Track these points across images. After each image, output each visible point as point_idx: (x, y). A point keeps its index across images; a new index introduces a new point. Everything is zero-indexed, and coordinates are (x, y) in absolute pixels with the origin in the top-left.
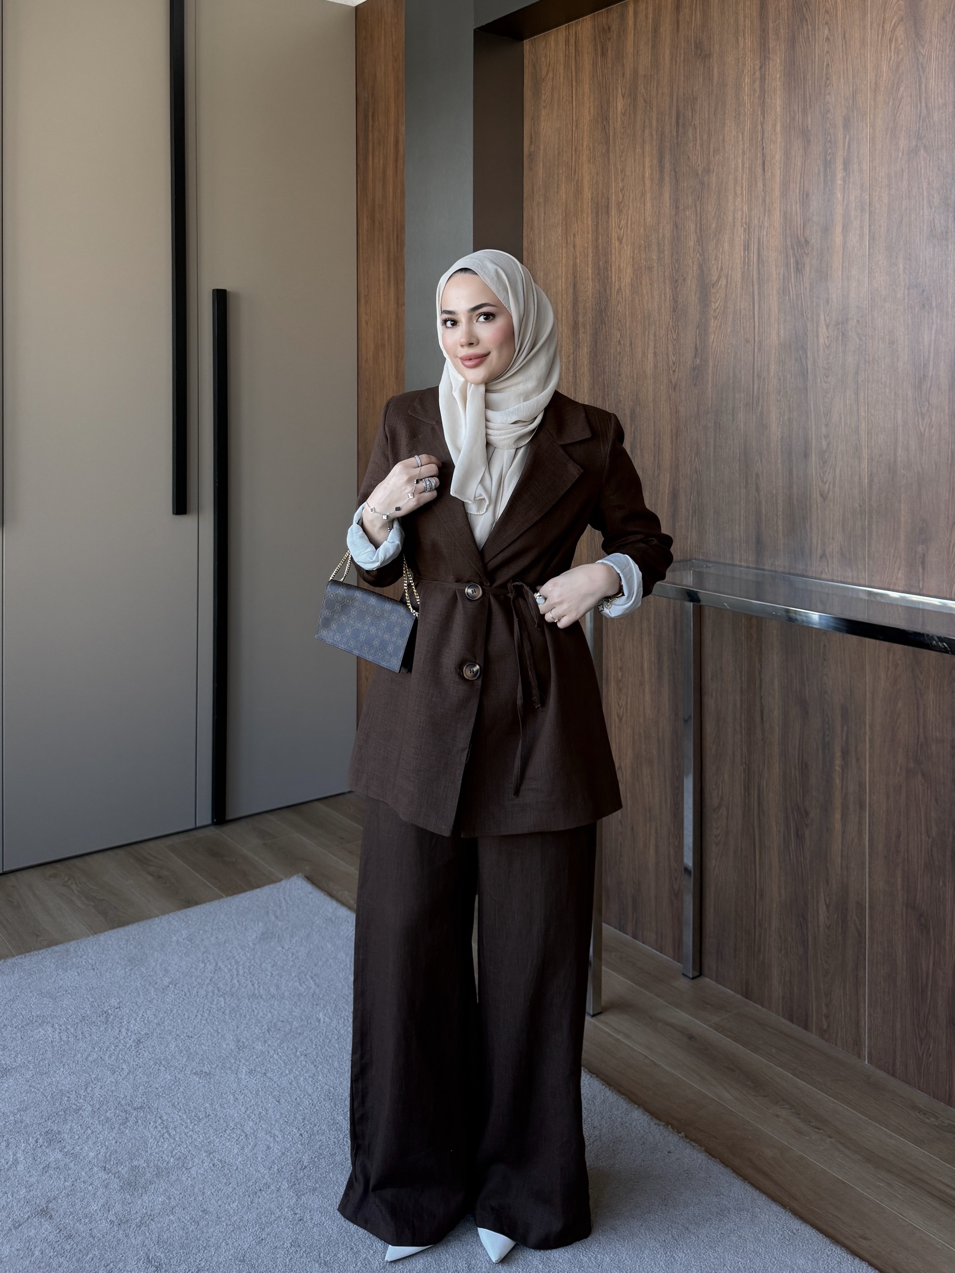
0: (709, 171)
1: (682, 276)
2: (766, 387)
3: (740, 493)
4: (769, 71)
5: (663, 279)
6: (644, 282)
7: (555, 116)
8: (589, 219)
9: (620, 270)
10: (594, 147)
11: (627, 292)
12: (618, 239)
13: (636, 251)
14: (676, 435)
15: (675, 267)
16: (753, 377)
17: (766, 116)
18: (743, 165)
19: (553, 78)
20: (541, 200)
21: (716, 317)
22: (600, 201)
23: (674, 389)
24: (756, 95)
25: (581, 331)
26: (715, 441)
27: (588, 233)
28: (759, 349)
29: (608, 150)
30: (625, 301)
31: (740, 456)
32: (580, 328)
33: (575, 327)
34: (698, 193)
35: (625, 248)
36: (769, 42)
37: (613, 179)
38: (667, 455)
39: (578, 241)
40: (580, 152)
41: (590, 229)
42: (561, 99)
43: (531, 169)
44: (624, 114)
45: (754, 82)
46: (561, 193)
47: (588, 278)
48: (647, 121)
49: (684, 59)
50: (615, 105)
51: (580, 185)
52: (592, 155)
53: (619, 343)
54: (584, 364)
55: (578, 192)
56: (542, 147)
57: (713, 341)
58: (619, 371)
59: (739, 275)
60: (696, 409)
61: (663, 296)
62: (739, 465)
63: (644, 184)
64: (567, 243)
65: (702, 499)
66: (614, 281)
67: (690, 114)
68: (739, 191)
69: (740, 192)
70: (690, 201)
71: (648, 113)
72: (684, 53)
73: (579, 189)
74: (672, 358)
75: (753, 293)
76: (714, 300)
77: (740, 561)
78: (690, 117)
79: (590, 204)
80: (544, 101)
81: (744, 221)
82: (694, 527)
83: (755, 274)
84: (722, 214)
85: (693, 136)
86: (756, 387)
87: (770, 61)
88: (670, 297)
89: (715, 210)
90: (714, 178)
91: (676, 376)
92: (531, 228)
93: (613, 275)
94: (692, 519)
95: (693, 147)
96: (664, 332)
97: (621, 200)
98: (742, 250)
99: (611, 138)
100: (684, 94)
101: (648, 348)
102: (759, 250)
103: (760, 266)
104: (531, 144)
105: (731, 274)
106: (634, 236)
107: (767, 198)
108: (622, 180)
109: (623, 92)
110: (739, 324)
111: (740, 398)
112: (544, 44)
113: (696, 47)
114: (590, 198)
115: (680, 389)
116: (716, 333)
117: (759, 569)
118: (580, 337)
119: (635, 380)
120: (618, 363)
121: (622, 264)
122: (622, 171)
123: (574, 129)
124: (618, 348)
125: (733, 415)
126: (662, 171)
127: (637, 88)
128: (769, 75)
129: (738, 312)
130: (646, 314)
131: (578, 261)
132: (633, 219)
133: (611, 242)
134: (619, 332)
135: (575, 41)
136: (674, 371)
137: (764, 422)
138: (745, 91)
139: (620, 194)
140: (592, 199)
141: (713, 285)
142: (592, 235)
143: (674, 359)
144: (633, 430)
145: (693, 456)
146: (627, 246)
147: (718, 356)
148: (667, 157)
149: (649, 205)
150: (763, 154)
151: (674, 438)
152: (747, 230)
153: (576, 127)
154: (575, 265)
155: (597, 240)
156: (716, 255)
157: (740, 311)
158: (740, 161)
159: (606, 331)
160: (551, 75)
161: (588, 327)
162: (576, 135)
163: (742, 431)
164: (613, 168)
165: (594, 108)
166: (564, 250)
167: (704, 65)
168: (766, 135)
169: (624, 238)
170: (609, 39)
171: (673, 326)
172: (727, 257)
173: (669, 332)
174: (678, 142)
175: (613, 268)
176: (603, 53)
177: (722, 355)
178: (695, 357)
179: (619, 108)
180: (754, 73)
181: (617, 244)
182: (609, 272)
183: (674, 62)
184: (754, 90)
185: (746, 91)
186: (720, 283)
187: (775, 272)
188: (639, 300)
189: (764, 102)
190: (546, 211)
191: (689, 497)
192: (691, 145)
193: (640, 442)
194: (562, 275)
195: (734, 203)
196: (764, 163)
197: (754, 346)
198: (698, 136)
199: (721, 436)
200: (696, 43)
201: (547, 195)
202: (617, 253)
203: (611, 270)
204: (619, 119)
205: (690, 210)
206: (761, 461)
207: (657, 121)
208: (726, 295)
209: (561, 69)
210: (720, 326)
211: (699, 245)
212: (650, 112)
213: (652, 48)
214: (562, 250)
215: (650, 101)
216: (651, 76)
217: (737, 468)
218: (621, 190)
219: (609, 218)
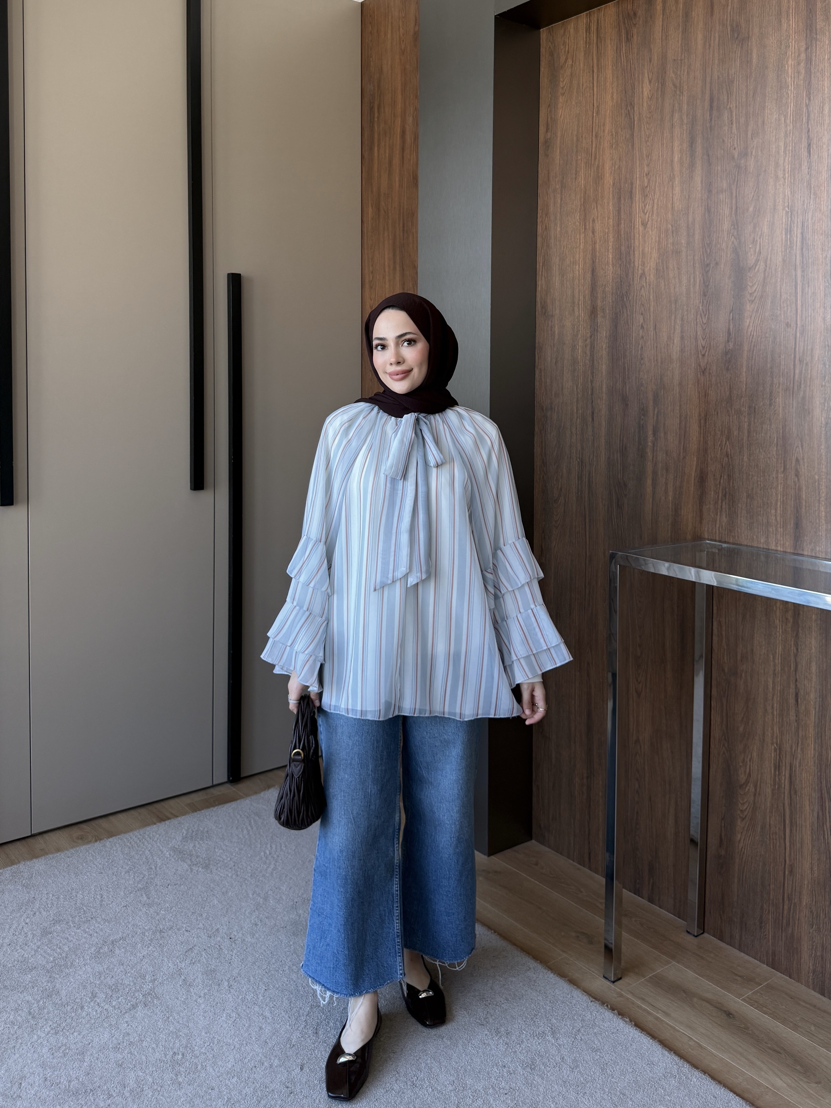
0: (746, 154)
1: (715, 260)
2: (809, 372)
3: (777, 478)
4: (816, 53)
5: (692, 263)
6: (671, 267)
7: (573, 103)
8: (611, 204)
9: (643, 253)
10: (617, 133)
11: (651, 277)
12: (642, 224)
13: (663, 236)
14: (705, 418)
15: (706, 252)
16: (794, 361)
17: (812, 98)
18: (785, 148)
19: (572, 65)
20: (557, 187)
21: (753, 301)
22: (622, 186)
23: (703, 372)
24: (801, 77)
25: (600, 314)
26: (749, 425)
27: (609, 218)
28: (802, 333)
29: (632, 135)
30: (650, 285)
31: (777, 440)
32: (598, 313)
33: (593, 312)
34: (734, 178)
35: (650, 232)
36: (816, 23)
37: (638, 164)
38: (695, 438)
39: (598, 227)
40: (600, 137)
41: (612, 215)
42: (581, 85)
43: (547, 155)
44: (650, 99)
45: (799, 64)
46: (580, 179)
47: (608, 263)
48: (677, 105)
49: (719, 43)
50: (641, 90)
51: (600, 171)
52: (614, 141)
53: (642, 327)
54: (602, 347)
55: (599, 178)
56: (559, 134)
57: (749, 325)
58: (641, 355)
59: (780, 259)
60: (728, 393)
61: (692, 280)
62: (777, 449)
63: (673, 169)
64: (585, 229)
65: (733, 483)
66: (637, 266)
67: (726, 98)
68: (780, 174)
69: (782, 175)
70: (725, 185)
71: (678, 97)
72: (719, 36)
73: (600, 175)
74: (701, 342)
75: (796, 276)
76: (751, 285)
77: (776, 546)
78: (726, 100)
79: (611, 189)
80: (563, 88)
81: (786, 204)
82: (724, 510)
83: (798, 257)
84: (761, 197)
85: (728, 119)
86: (797, 371)
87: (818, 43)
88: (700, 281)
89: (753, 194)
90: (753, 160)
91: (706, 361)
92: (546, 215)
93: (636, 260)
94: (722, 503)
95: (728, 130)
96: (692, 316)
97: (646, 185)
98: (784, 233)
99: (635, 123)
100: (718, 77)
101: (674, 333)
102: (802, 233)
103: (804, 249)
104: (547, 132)
105: (771, 258)
106: (661, 221)
107: (813, 180)
108: (648, 165)
109: (650, 77)
110: (779, 308)
111: (779, 384)
112: (562, 32)
113: (733, 30)
114: (611, 184)
115: (710, 373)
116: (753, 318)
117: (798, 554)
118: (599, 321)
119: (659, 364)
120: (640, 346)
121: (646, 249)
122: (648, 156)
123: (595, 115)
124: (641, 332)
125: (771, 400)
126: (692, 155)
127: (665, 73)
128: (816, 56)
129: (778, 296)
130: (673, 299)
131: (597, 246)
132: (660, 203)
133: (634, 226)
134: (642, 316)
135: (597, 28)
136: (704, 355)
137: (806, 407)
138: (788, 72)
139: (645, 178)
140: (614, 184)
141: (750, 269)
142: (613, 220)
143: (704, 344)
144: (656, 412)
145: (724, 440)
146: (652, 230)
147: (754, 340)
148: (699, 141)
149: (677, 190)
150: (809, 136)
151: (702, 421)
152: (790, 213)
153: (597, 113)
154: (594, 250)
155: (619, 224)
156: (754, 238)
157: (781, 295)
158: (782, 144)
159: (628, 315)
160: (570, 62)
161: (608, 311)
162: (597, 121)
163: (781, 415)
164: (637, 153)
165: (617, 94)
166: (582, 236)
167: (742, 48)
168: (812, 116)
169: (649, 223)
170: (635, 25)
171: (702, 309)
172: (766, 241)
173: (699, 316)
174: (711, 126)
175: (636, 253)
176: (627, 38)
177: (759, 339)
178: (728, 341)
179: (645, 94)
180: (799, 55)
181: (641, 228)
182: (632, 257)
183: (707, 47)
184: (799, 73)
185: (790, 73)
186: (757, 268)
187: (821, 256)
188: (665, 284)
189: (809, 83)
190: (563, 197)
191: (718, 481)
192: (726, 128)
193: (664, 424)
194: (579, 260)
195: (776, 186)
196: (809, 145)
197: (796, 331)
198: (734, 118)
199: (756, 421)
200: (732, 26)
201: (564, 181)
202: (641, 237)
203: (634, 255)
204: (645, 105)
205: (724, 193)
206: (802, 446)
207: (688, 104)
208: (764, 278)
209: (581, 55)
210: (757, 311)
211: (734, 228)
212: (680, 96)
213: (683, 33)
214: (580, 235)
215: (680, 85)
216: (681, 60)
217: (774, 453)
218: (646, 175)
219: (632, 203)
